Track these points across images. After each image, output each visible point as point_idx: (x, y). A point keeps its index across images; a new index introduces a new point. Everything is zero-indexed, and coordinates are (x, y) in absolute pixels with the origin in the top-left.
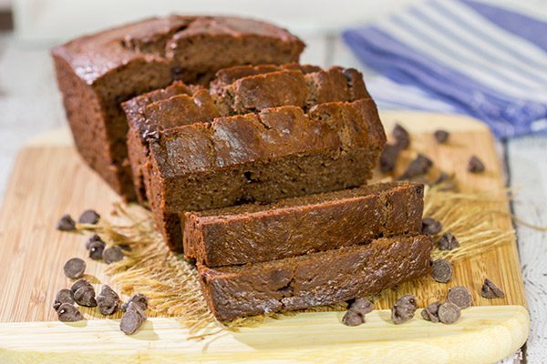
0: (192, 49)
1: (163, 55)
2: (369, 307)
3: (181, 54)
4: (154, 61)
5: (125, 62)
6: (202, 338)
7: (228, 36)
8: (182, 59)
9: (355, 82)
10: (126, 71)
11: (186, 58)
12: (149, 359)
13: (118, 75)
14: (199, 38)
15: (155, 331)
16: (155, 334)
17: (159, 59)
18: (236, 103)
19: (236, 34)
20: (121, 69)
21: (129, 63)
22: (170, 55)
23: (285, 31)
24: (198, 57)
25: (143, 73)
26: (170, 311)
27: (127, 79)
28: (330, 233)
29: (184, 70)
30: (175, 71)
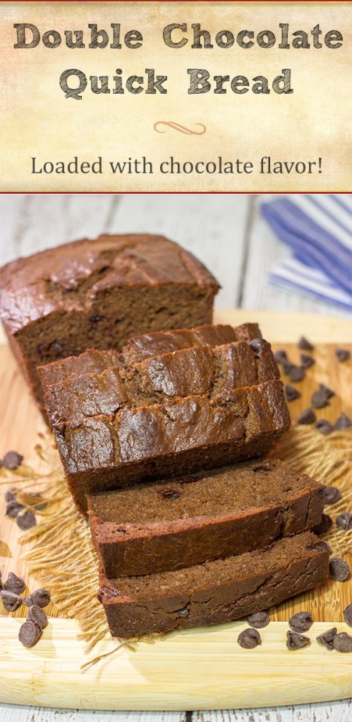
0: (110, 299)
1: (82, 304)
3: (99, 304)
4: (74, 311)
5: (46, 313)
6: (98, 659)
7: (146, 285)
8: (101, 308)
9: (263, 354)
10: (46, 322)
11: (104, 307)
12: (42, 686)
13: (37, 327)
14: (117, 290)
15: (54, 642)
16: (53, 648)
17: (79, 309)
19: (152, 282)
20: (43, 319)
21: (49, 315)
22: (89, 304)
24: (117, 305)
25: (62, 323)
27: (47, 329)
28: (229, 543)
29: (103, 317)
30: (94, 319)
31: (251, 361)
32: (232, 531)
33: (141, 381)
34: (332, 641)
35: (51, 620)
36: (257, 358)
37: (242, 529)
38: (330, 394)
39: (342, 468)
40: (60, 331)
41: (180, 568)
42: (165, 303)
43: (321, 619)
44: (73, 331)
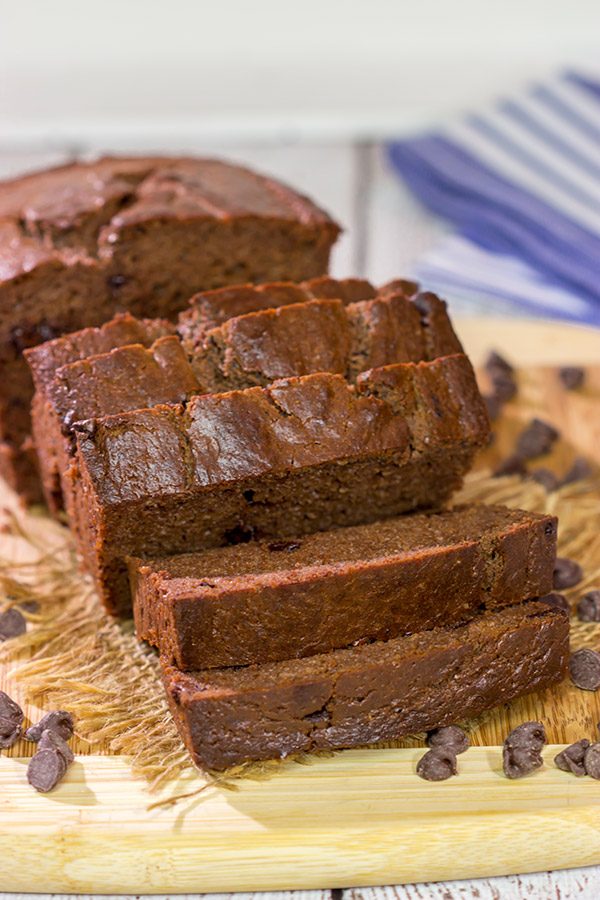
0: (146, 244)
1: (93, 254)
2: (462, 744)
3: (125, 252)
4: (79, 265)
5: (28, 267)
6: (172, 802)
7: (209, 219)
8: (127, 260)
9: (435, 318)
10: (29, 284)
11: (135, 259)
12: (79, 844)
13: (14, 291)
14: (157, 225)
15: (89, 785)
16: (90, 793)
17: (88, 261)
18: (226, 361)
19: (220, 214)
20: (22, 279)
21: (35, 270)
22: (106, 254)
23: (306, 201)
24: (157, 254)
25: (58, 286)
26: (114, 745)
27: (30, 297)
28: (394, 609)
29: (128, 279)
30: (115, 281)
31: (414, 327)
32: (400, 585)
33: (222, 359)
34: (582, 760)
35: (78, 759)
36: (424, 325)
37: (416, 582)
38: (553, 435)
39: (584, 536)
40: (52, 301)
41: (310, 653)
42: (243, 254)
43: (561, 740)
44: (77, 303)
